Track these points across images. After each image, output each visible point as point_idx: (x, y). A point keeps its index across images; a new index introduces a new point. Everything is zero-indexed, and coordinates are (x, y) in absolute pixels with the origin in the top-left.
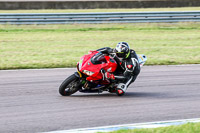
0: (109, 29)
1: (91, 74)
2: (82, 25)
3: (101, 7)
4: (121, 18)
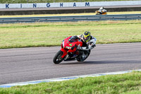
1: (70, 48)
2: (24, 24)
3: (35, 14)
4: (46, 20)
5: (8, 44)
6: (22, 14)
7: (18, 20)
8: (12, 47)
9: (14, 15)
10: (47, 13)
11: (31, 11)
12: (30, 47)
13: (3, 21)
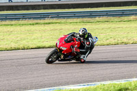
0: (49, 23)
1: (65, 49)
2: (31, 21)
4: (58, 16)
5: (13, 45)
6: (28, 10)
7: (24, 17)
8: (19, 49)
9: (18, 10)
10: (58, 8)
11: (39, 5)
12: (39, 48)
13: (6, 18)
